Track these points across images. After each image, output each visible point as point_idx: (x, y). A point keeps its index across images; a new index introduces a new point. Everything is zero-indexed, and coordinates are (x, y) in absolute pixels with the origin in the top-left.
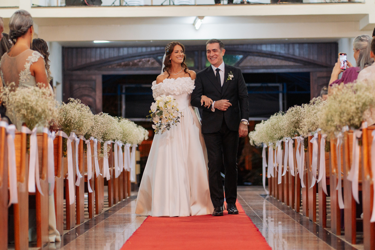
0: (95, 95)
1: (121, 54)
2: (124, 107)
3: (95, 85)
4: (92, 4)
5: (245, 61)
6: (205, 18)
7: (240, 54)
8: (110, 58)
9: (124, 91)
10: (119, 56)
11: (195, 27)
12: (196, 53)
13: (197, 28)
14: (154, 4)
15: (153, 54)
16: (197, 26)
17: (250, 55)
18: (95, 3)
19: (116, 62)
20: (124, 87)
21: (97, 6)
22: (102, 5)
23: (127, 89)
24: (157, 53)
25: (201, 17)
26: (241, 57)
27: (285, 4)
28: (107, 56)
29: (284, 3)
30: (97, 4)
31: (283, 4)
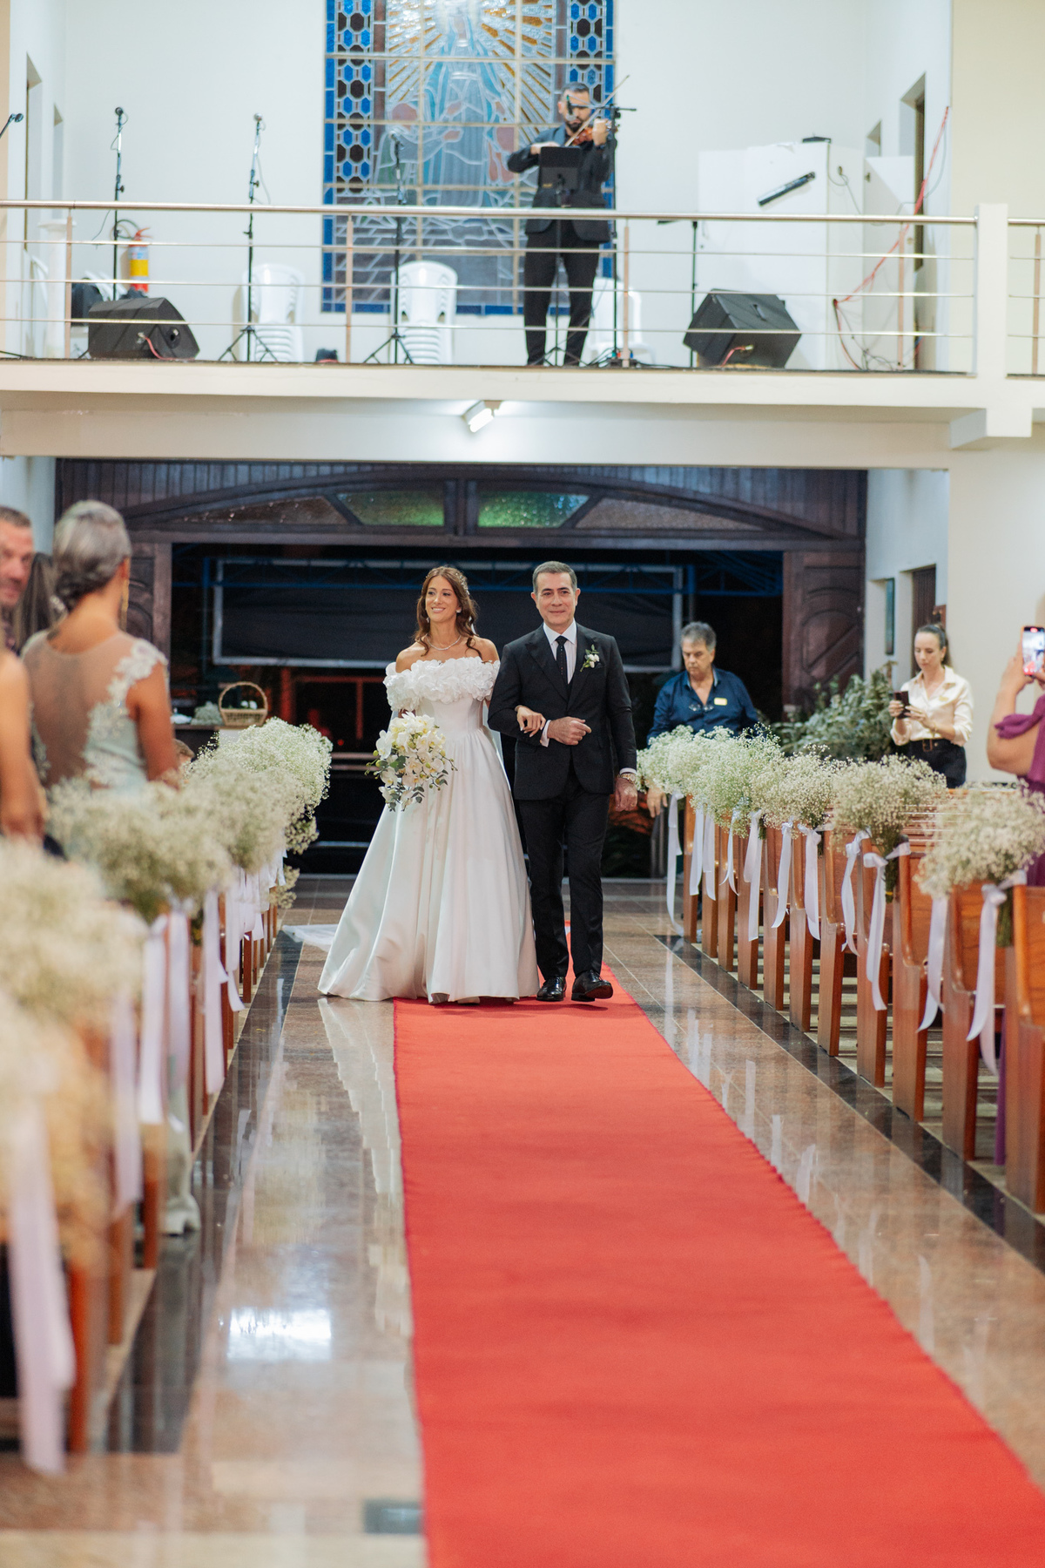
0: (152, 601)
1: (230, 483)
2: (219, 622)
3: (152, 573)
4: (169, 356)
5: (593, 513)
6: (503, 405)
7: (578, 493)
8: (196, 493)
9: (220, 577)
10: (222, 489)
11: (469, 426)
12: (451, 484)
13: (473, 429)
14: (352, 361)
15: (325, 485)
16: (476, 423)
17: (611, 497)
18: (176, 350)
19: (216, 506)
20: (220, 563)
21: (185, 361)
22: (199, 357)
23: (227, 568)
24: (336, 484)
25: (493, 404)
26: (583, 499)
27: (741, 370)
28: (188, 488)
29: (739, 366)
30: (183, 356)
31: (736, 369)
